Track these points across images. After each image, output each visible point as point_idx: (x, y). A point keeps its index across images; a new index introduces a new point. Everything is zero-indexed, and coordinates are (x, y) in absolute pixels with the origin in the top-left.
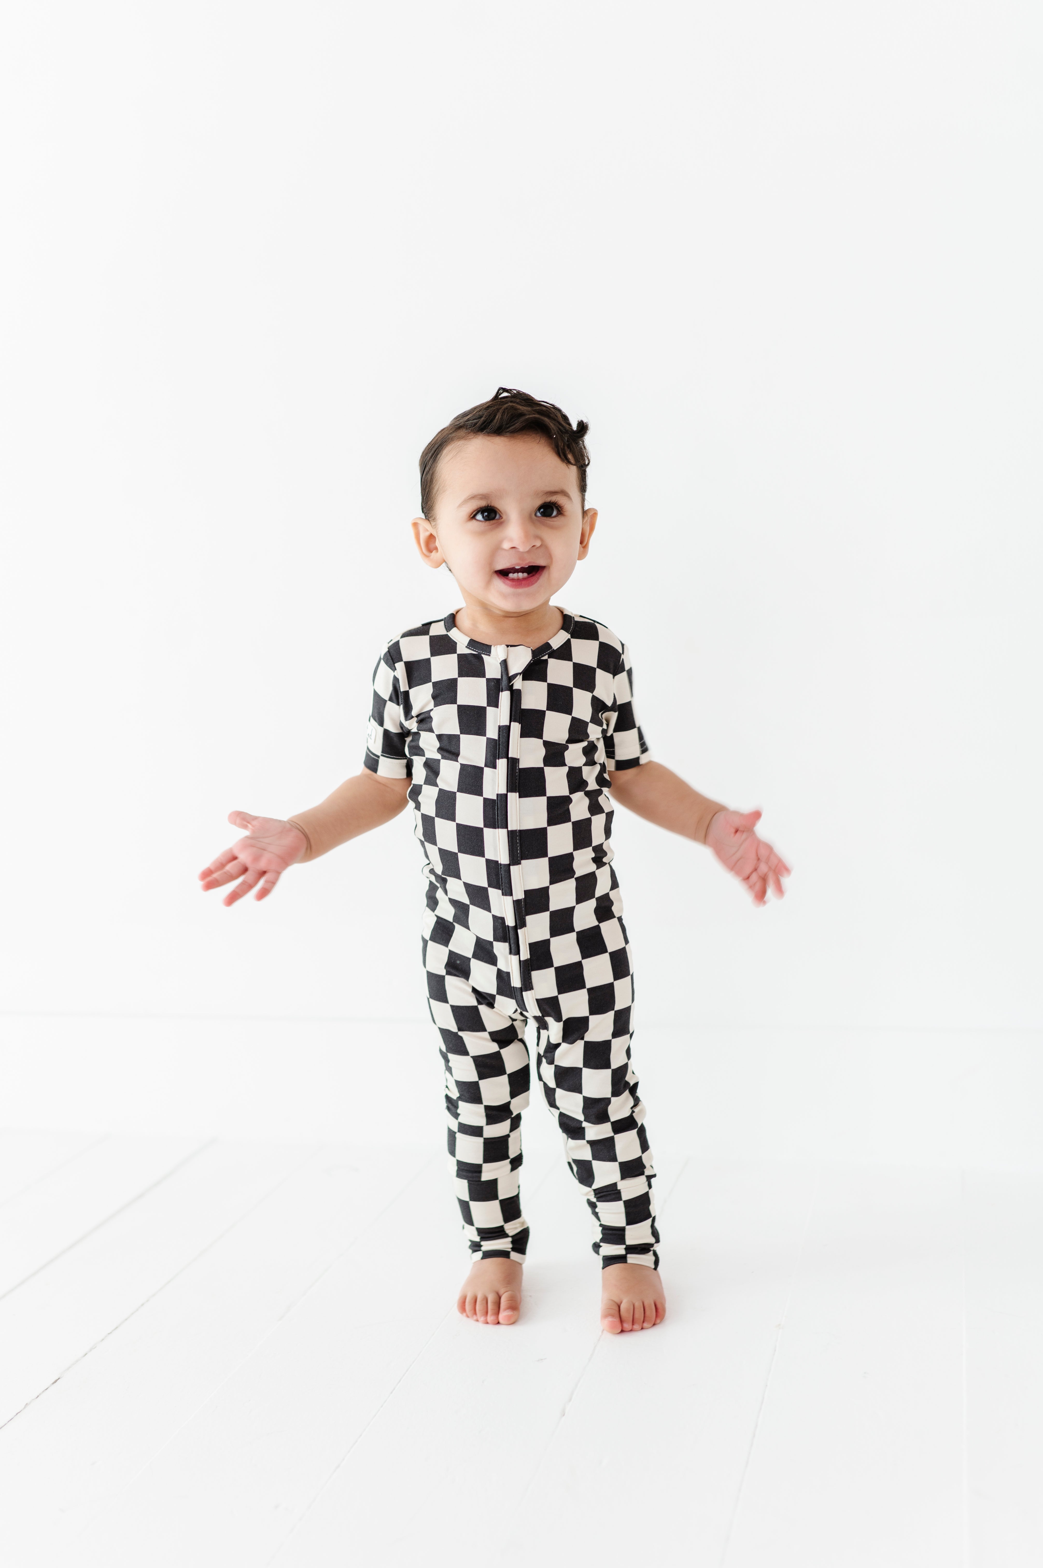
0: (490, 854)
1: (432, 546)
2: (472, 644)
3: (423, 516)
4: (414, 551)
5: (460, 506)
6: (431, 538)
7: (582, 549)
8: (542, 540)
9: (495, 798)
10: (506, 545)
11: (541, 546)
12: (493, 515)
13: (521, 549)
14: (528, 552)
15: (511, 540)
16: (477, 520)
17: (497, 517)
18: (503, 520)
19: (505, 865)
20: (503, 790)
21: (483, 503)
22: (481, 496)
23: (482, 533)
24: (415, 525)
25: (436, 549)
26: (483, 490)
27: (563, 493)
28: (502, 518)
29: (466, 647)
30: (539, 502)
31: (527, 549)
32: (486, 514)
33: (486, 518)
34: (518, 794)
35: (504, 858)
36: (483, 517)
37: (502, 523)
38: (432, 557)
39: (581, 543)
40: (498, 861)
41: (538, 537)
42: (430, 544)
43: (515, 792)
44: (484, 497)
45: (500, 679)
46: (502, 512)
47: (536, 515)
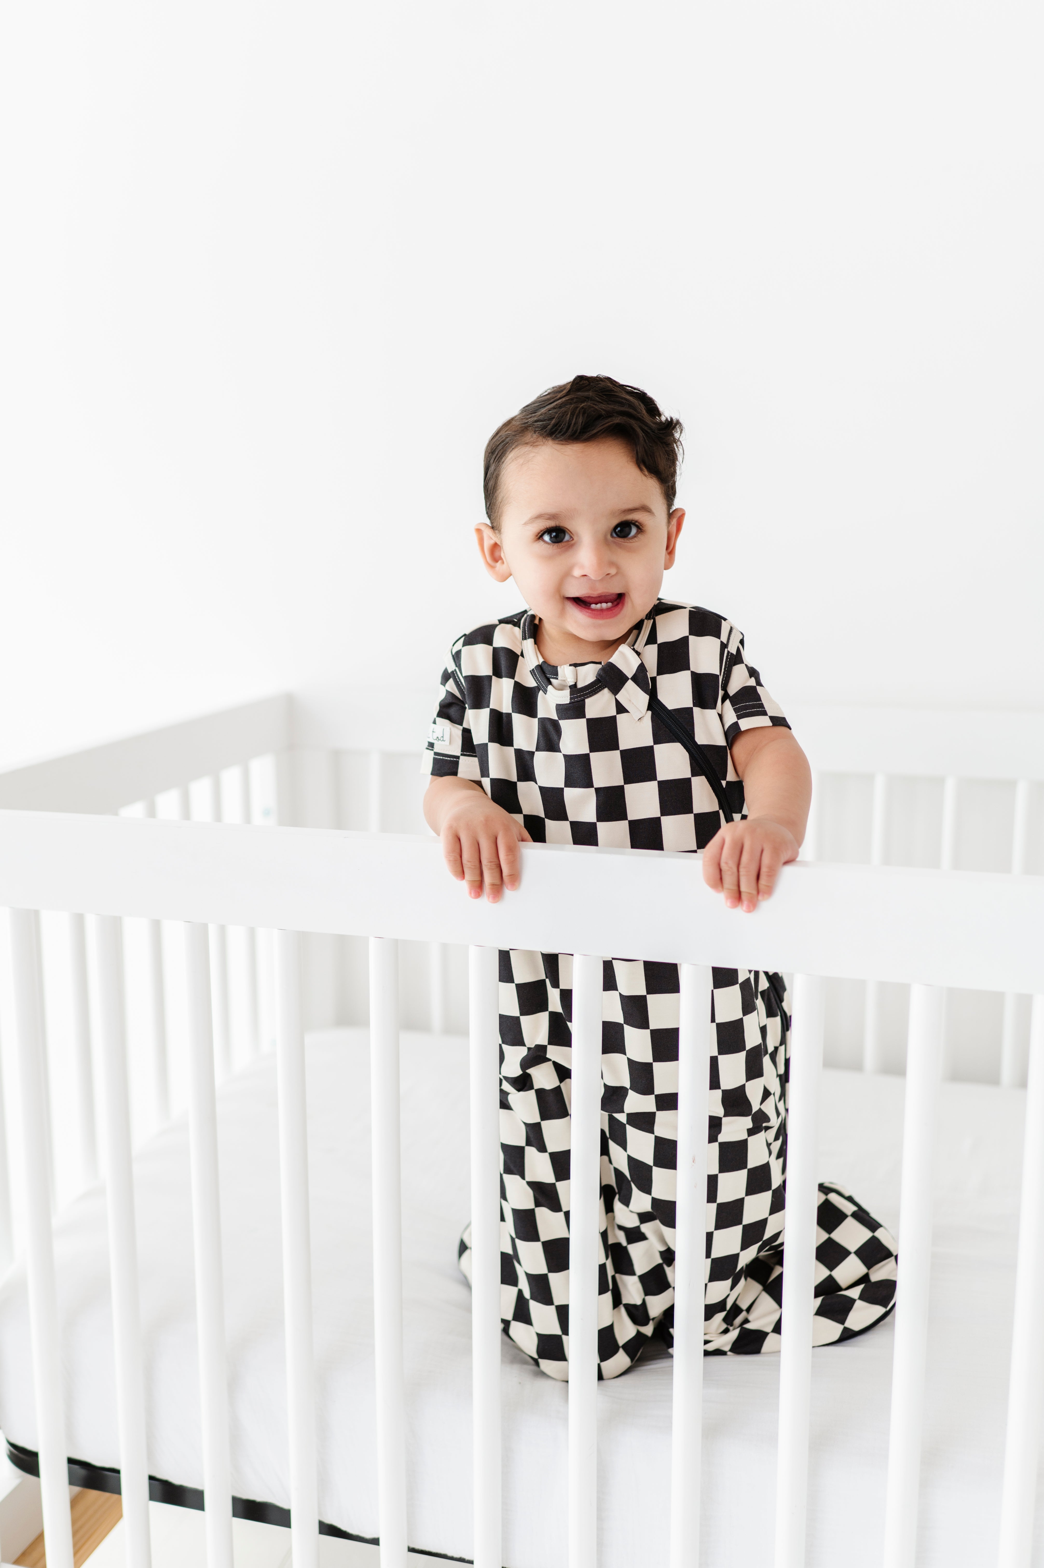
1: (497, 554)
3: (488, 522)
4: (477, 560)
5: (526, 524)
6: (495, 547)
7: (668, 556)
8: (618, 567)
10: (577, 572)
11: (617, 574)
12: (561, 535)
13: (592, 576)
14: (602, 580)
15: (582, 567)
17: (567, 538)
18: (573, 542)
21: (551, 524)
22: (548, 516)
23: (550, 558)
24: (479, 531)
25: (501, 558)
26: (551, 510)
27: (645, 509)
28: (573, 540)
30: (615, 522)
31: (600, 578)
32: (554, 534)
33: (554, 540)
36: (551, 537)
37: (572, 545)
38: (497, 569)
39: (667, 548)
41: (612, 564)
42: (495, 553)
44: (553, 517)
47: (611, 535)
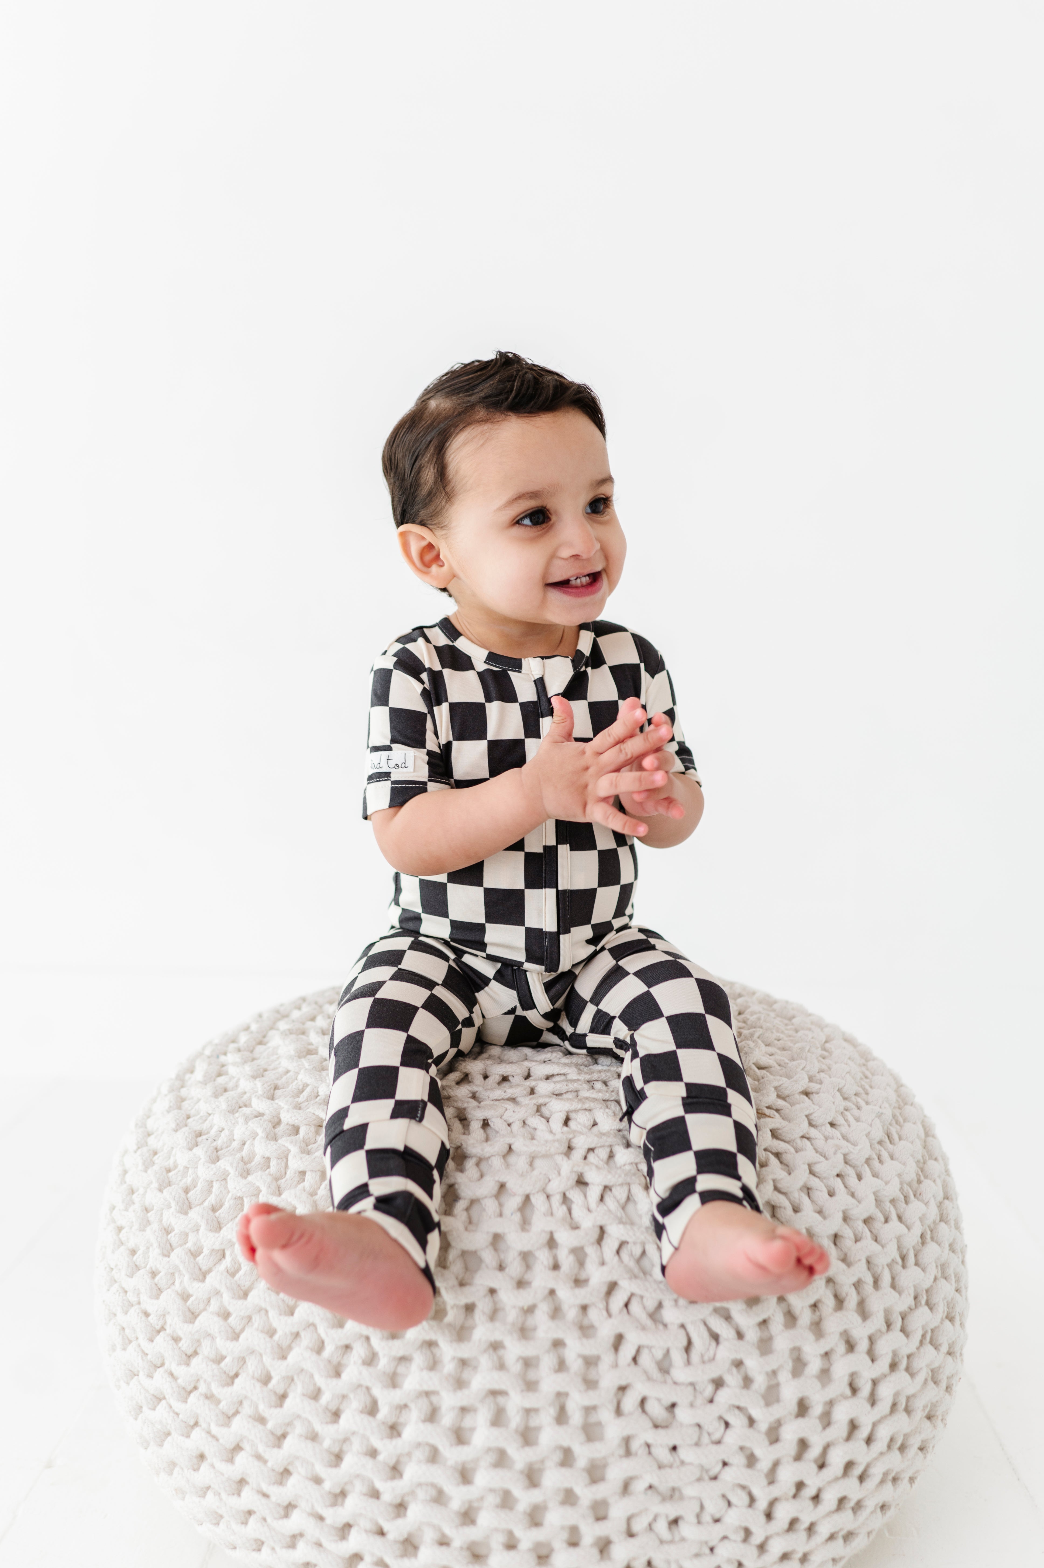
0: (531, 921)
2: (492, 658)
9: (541, 850)
16: (523, 525)
19: (551, 933)
20: (552, 842)
29: (485, 662)
34: (568, 845)
35: (550, 925)
40: (542, 929)
43: (567, 844)
45: (536, 702)
46: (552, 512)
